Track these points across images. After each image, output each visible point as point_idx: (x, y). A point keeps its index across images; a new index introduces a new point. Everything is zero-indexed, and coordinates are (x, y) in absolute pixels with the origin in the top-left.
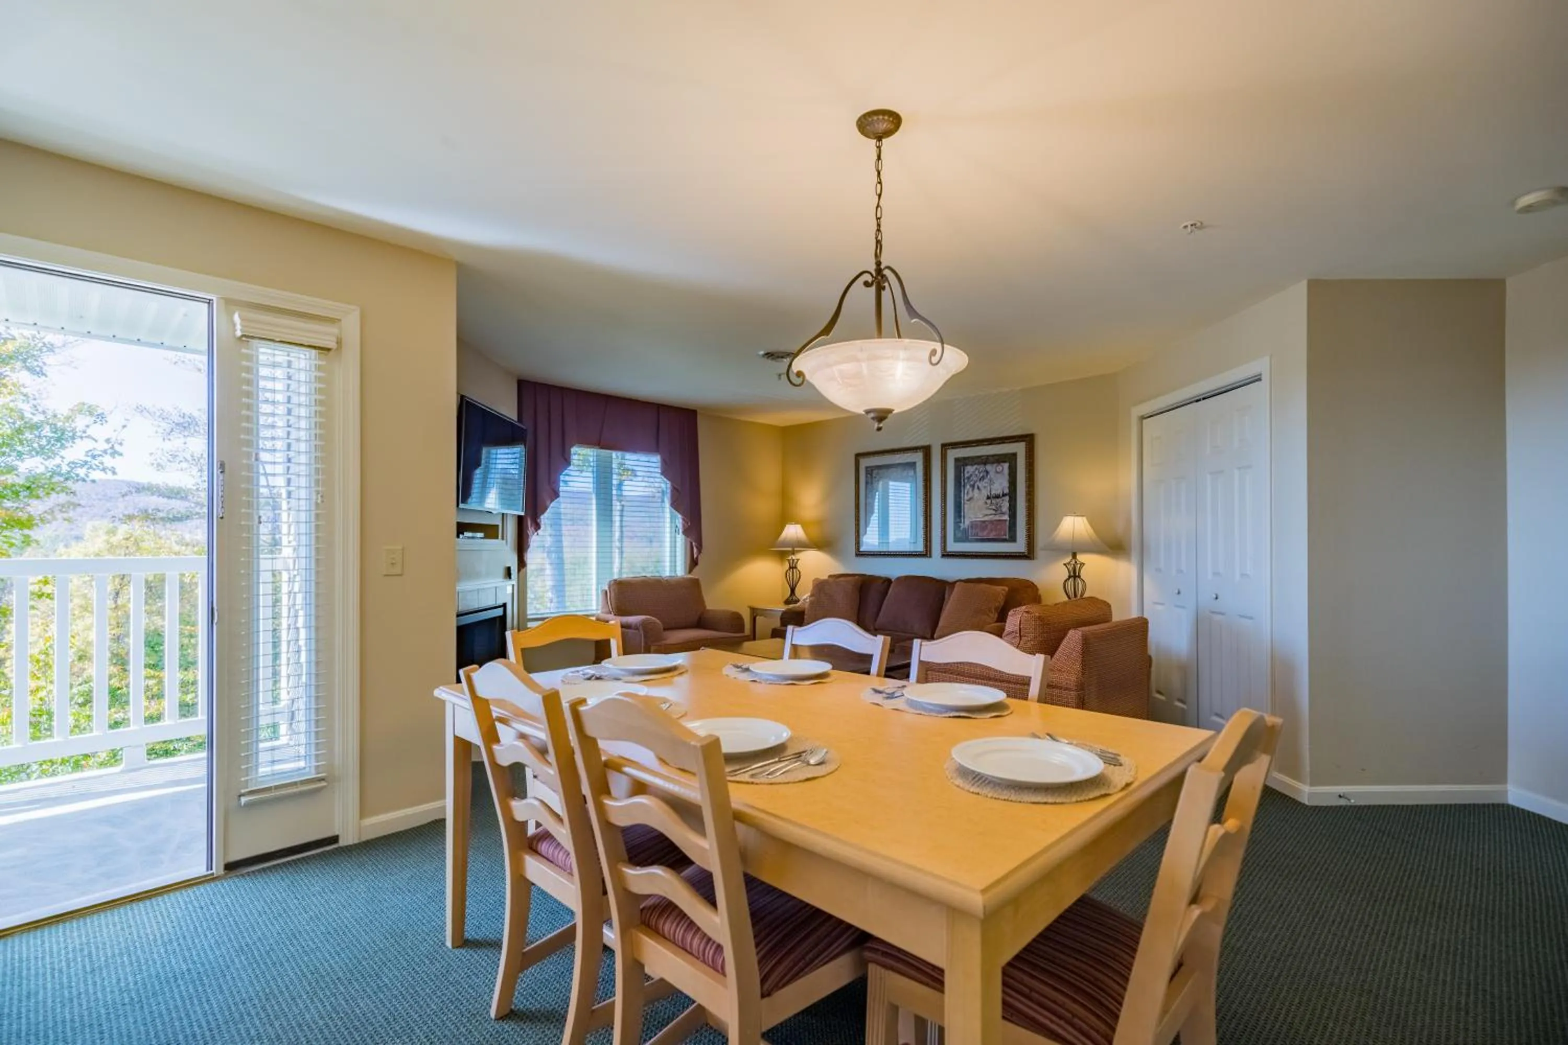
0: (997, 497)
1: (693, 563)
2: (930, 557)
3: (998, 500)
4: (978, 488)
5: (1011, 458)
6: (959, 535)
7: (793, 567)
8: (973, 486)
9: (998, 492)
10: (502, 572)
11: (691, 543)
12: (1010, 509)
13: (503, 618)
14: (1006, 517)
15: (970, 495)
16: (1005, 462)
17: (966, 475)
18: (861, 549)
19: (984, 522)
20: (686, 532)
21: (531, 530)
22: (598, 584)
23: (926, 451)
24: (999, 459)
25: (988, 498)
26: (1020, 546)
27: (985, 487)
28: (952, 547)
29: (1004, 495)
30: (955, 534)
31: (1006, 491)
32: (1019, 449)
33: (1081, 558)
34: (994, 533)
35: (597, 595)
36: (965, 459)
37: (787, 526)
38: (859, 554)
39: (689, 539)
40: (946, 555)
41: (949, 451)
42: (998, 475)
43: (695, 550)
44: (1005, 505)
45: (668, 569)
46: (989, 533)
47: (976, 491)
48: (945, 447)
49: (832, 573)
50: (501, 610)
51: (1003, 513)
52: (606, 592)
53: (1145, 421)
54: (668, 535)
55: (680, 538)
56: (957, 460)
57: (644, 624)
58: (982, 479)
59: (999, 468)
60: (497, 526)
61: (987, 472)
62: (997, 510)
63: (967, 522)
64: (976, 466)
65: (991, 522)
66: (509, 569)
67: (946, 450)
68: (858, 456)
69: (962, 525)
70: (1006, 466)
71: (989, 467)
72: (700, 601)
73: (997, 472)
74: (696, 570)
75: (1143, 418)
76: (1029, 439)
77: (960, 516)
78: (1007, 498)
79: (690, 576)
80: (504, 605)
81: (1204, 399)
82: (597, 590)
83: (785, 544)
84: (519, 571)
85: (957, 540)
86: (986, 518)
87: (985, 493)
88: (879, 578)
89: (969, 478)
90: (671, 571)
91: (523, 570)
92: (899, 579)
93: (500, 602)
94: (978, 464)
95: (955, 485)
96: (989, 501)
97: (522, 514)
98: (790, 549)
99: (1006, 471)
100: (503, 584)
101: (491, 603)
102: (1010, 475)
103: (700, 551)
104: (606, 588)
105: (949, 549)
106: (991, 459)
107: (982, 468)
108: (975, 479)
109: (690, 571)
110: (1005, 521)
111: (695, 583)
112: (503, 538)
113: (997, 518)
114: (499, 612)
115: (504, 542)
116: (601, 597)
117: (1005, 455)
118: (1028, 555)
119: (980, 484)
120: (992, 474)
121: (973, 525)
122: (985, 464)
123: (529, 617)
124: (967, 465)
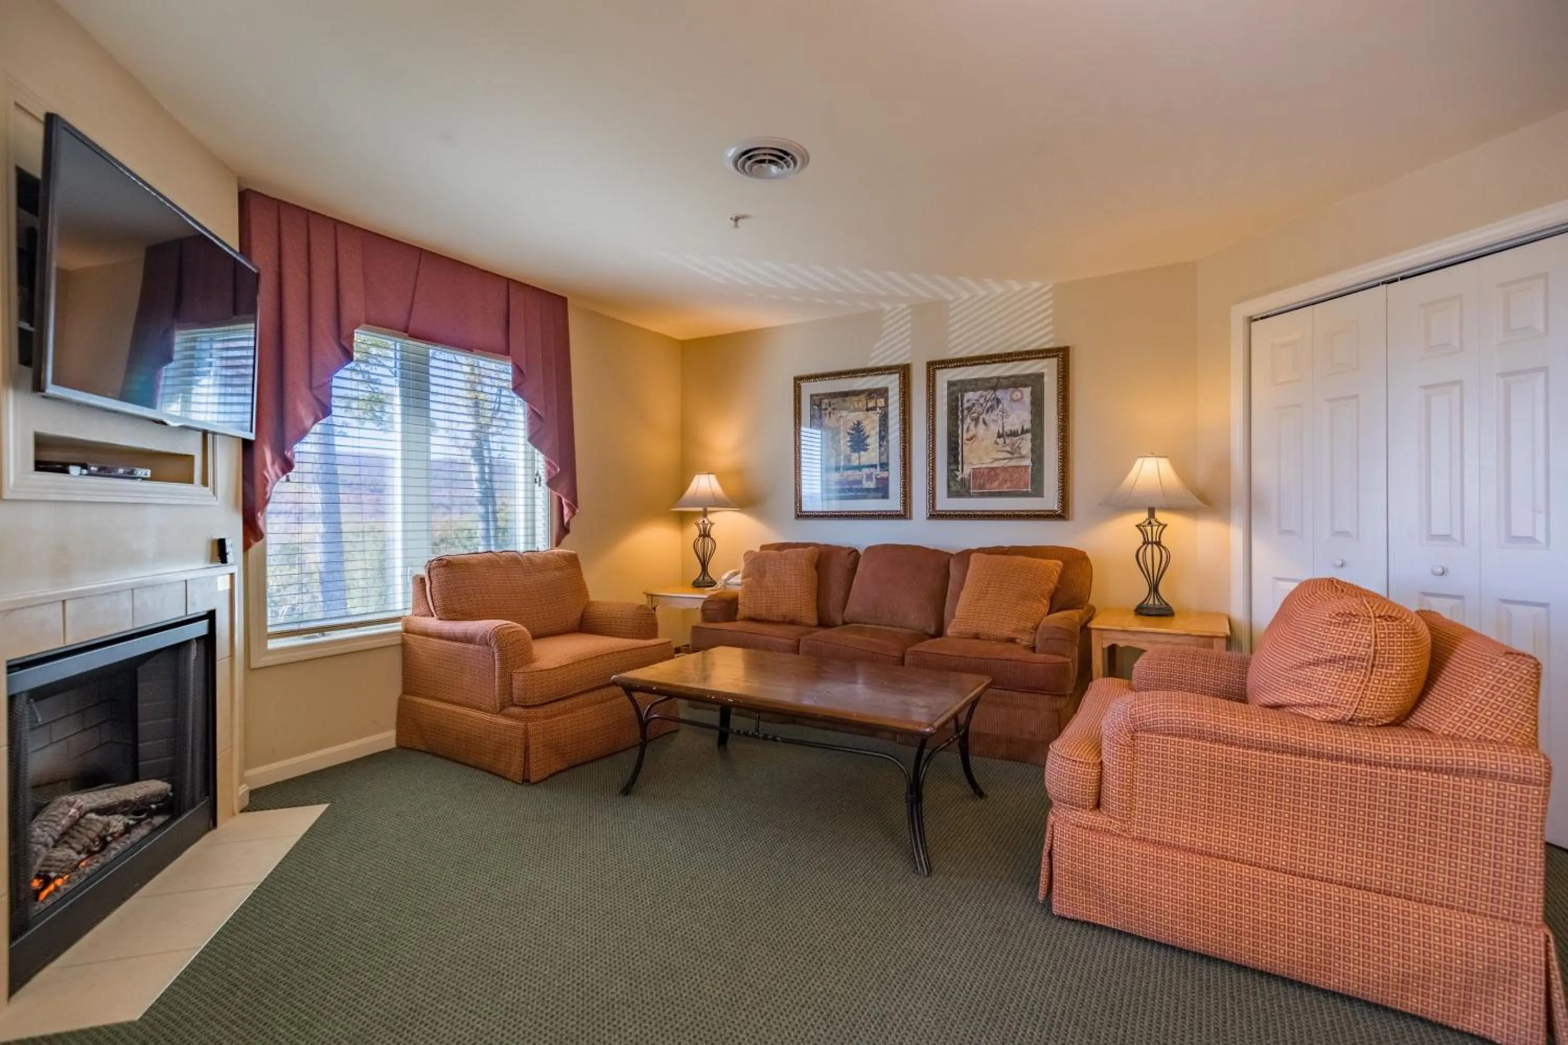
0: (1014, 434)
1: (562, 530)
2: (910, 518)
3: (1015, 439)
4: (985, 423)
5: (1036, 381)
6: (954, 489)
7: (705, 534)
8: (976, 420)
9: (1014, 428)
10: (204, 548)
11: (560, 499)
12: (1033, 451)
13: (209, 641)
14: (1027, 462)
15: (971, 433)
16: (1025, 386)
17: (966, 405)
18: (804, 509)
19: (993, 469)
20: (552, 483)
21: (271, 469)
22: (405, 567)
23: (904, 371)
24: (1016, 382)
25: (999, 436)
26: (1050, 501)
27: (994, 421)
28: (944, 503)
29: (1024, 432)
30: (949, 486)
31: (1028, 426)
32: (1048, 368)
33: (1160, 516)
34: (1009, 484)
35: (405, 585)
36: (962, 382)
37: (697, 477)
38: (801, 515)
39: (555, 494)
40: (935, 515)
41: (938, 372)
42: (1015, 405)
43: (566, 510)
44: (1026, 445)
45: (521, 540)
46: (1000, 485)
47: (981, 425)
48: (933, 366)
49: (765, 543)
50: (205, 622)
51: (1023, 457)
52: (422, 580)
53: (1254, 324)
54: (521, 486)
55: (542, 493)
56: (951, 384)
57: (498, 635)
58: (991, 409)
59: (1017, 395)
60: (190, 458)
61: (998, 401)
62: (1014, 452)
63: (967, 470)
64: (979, 393)
65: (1004, 469)
66: (221, 543)
67: (934, 370)
68: (798, 380)
69: (958, 473)
70: (1027, 391)
71: (1000, 394)
72: (581, 589)
73: (1012, 400)
74: (567, 539)
75: (1252, 320)
76: (1062, 355)
77: (957, 463)
78: (1029, 436)
79: (557, 550)
80: (211, 616)
81: (1402, 278)
82: (404, 576)
83: (695, 502)
84: (247, 546)
85: (951, 494)
86: (995, 465)
87: (995, 428)
88: (839, 549)
89: (969, 409)
90: (526, 543)
91: (256, 546)
92: (870, 549)
93: (200, 608)
94: (985, 389)
95: (949, 418)
96: (1001, 441)
97: (251, 436)
98: (701, 509)
99: (1027, 398)
100: (210, 573)
101: (175, 613)
102: (1033, 403)
103: (573, 512)
104: (423, 572)
105: (939, 507)
106: (1005, 382)
107: (989, 394)
108: (980, 409)
109: (558, 543)
110: (1026, 467)
111: (573, 561)
112: (205, 483)
113: (1013, 463)
114: (201, 628)
115: (208, 490)
116: (411, 588)
117: (1028, 376)
118: (1062, 514)
119: (987, 417)
120: (1005, 404)
121: (976, 473)
122: (995, 388)
123: (270, 630)
124: (966, 391)
